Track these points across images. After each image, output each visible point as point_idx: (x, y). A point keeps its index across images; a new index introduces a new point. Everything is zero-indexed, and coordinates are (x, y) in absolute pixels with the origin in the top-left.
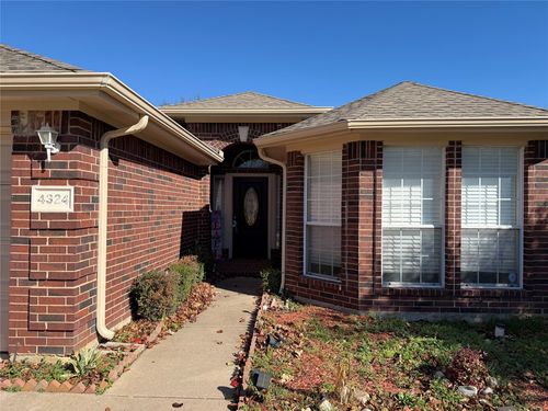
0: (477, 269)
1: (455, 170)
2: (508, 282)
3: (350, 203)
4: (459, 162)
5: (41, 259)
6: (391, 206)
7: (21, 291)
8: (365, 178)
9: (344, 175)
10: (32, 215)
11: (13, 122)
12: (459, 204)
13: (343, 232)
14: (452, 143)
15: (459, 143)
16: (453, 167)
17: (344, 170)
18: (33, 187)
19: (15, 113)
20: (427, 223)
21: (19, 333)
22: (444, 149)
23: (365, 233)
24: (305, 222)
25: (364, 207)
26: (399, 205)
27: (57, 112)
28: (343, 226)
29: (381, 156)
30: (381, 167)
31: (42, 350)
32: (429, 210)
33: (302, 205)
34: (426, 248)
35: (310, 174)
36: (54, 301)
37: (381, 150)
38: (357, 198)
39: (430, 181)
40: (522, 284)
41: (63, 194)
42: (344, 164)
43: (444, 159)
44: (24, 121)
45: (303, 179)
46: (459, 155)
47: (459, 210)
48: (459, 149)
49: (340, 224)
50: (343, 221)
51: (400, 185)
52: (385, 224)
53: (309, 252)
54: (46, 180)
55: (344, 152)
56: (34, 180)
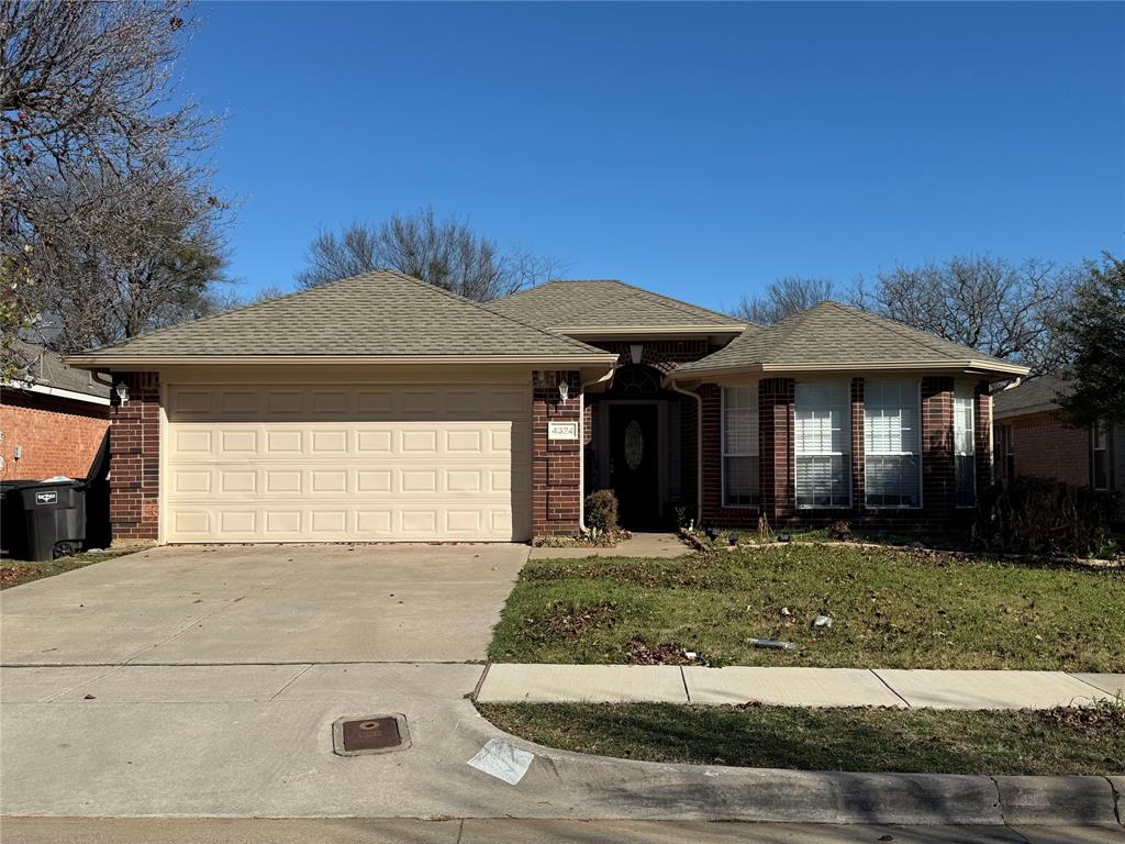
0: (882, 491)
1: (858, 404)
2: (909, 503)
3: (766, 434)
4: (862, 396)
5: (555, 471)
6: (803, 436)
7: (542, 493)
8: (779, 411)
9: (760, 409)
10: (548, 442)
11: (534, 379)
12: (862, 433)
13: (761, 460)
14: (854, 379)
15: (862, 379)
16: (856, 401)
17: (760, 403)
18: (550, 423)
19: (535, 373)
20: (836, 451)
21: (541, 521)
22: (849, 385)
23: (781, 460)
24: (723, 454)
25: (779, 437)
26: (811, 435)
27: (564, 372)
28: (761, 455)
29: (793, 391)
30: (793, 402)
31: (556, 534)
32: (838, 440)
33: (720, 437)
34: (835, 475)
35: (726, 406)
36: (566, 499)
37: (793, 386)
38: (773, 429)
39: (836, 413)
40: (922, 503)
41: (570, 427)
42: (760, 398)
43: (850, 394)
44: (542, 378)
45: (719, 411)
46: (862, 391)
47: (862, 438)
48: (862, 385)
49: (757, 454)
50: (760, 450)
51: (811, 417)
52: (798, 452)
53: (727, 485)
54: (558, 418)
55: (760, 387)
56: (549, 418)
